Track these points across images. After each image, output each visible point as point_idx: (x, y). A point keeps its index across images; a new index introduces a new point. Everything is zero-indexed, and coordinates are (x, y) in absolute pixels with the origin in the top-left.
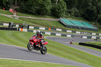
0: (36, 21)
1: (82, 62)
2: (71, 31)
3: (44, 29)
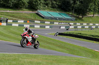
0: (13, 14)
1: (62, 51)
2: (49, 23)
3: (22, 21)
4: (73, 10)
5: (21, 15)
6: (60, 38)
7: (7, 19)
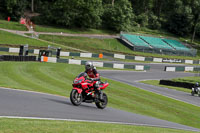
2: (143, 59)
4: (192, 33)
5: (88, 41)
6: (165, 91)
7: (59, 50)
